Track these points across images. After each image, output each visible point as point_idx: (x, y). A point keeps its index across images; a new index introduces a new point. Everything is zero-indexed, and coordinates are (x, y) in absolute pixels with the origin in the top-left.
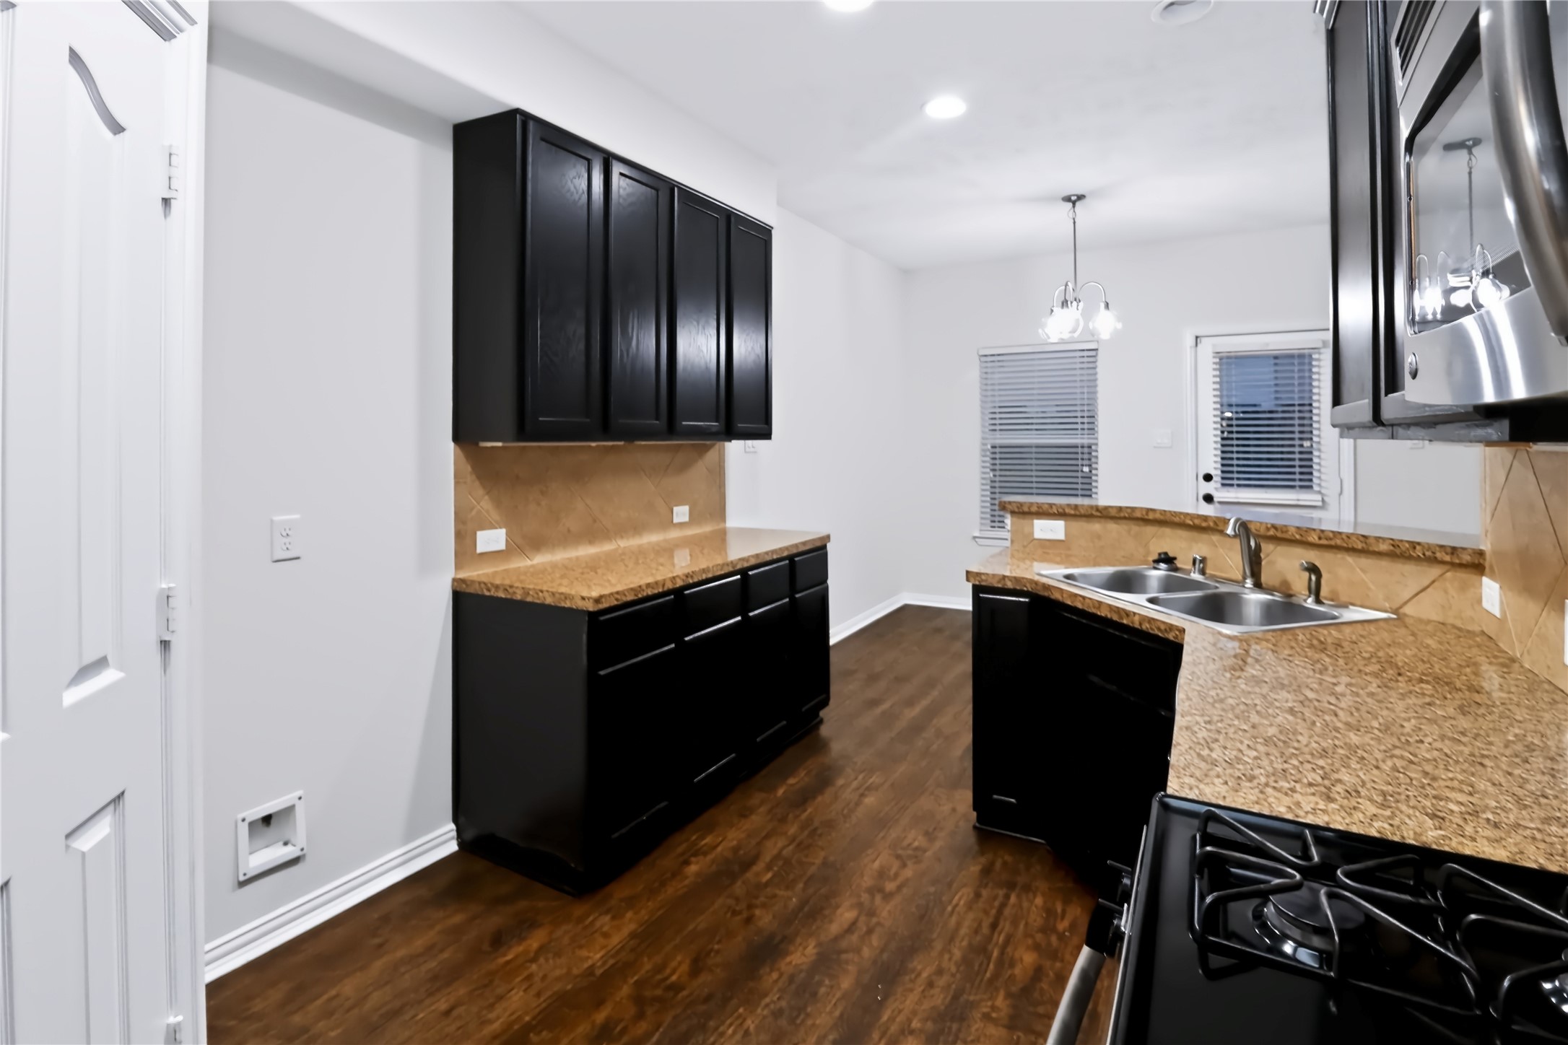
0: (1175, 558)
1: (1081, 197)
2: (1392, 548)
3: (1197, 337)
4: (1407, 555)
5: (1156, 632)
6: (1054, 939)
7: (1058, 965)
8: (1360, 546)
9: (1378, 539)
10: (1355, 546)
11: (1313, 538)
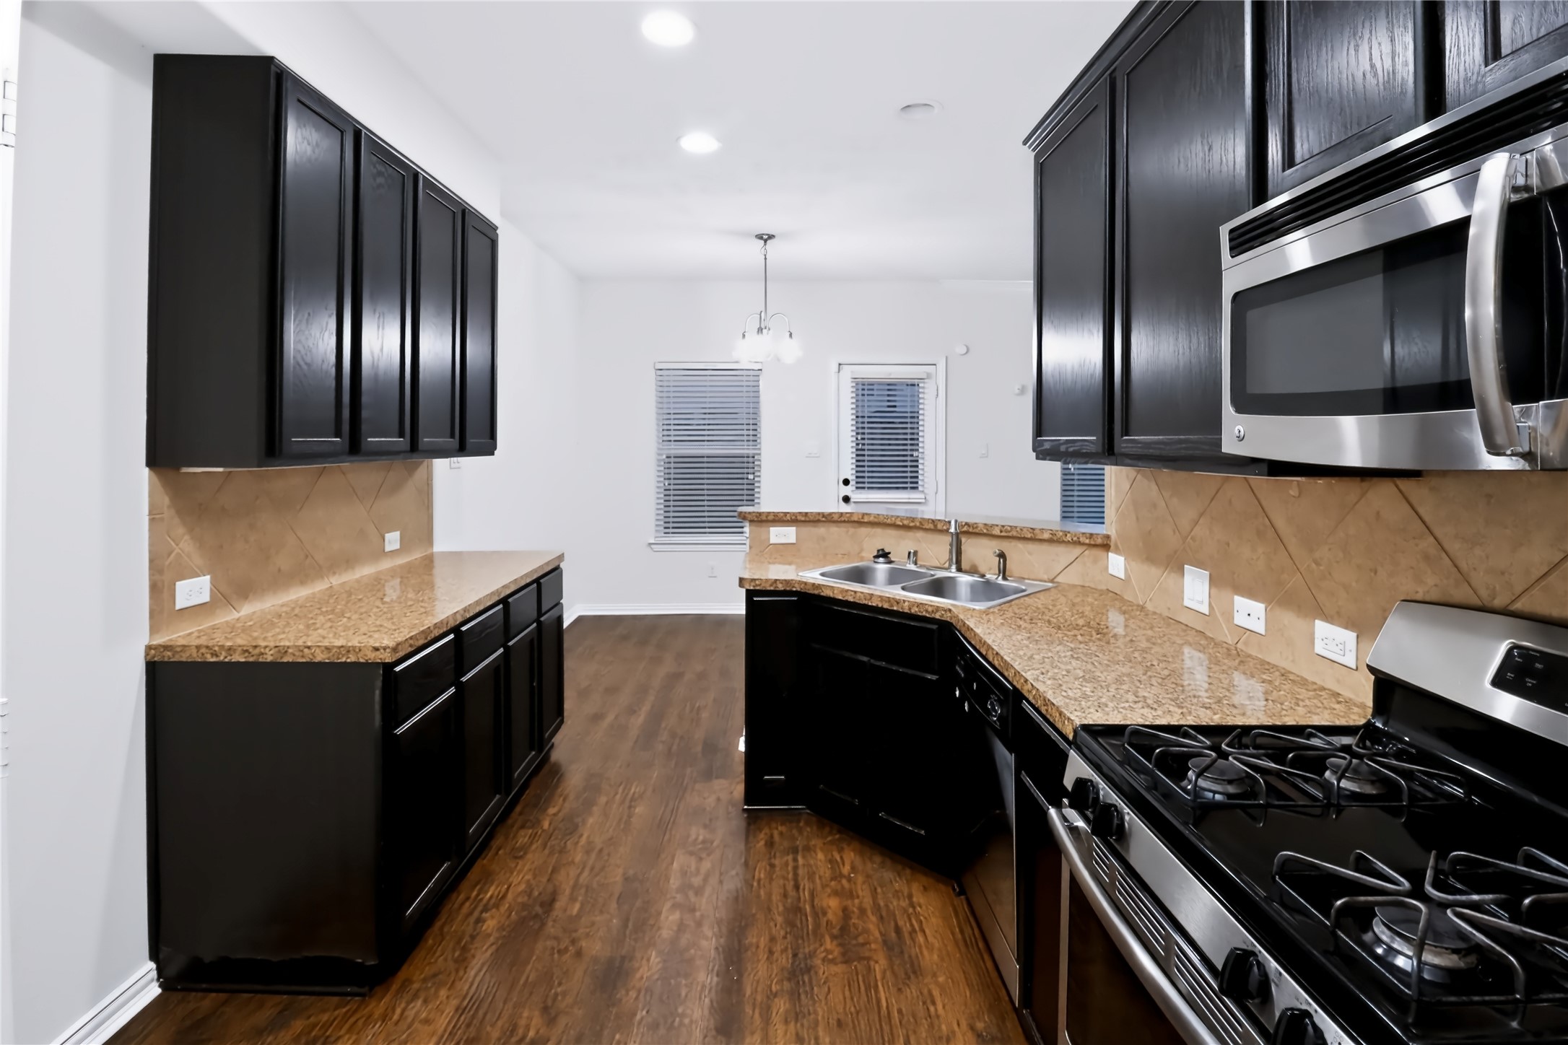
0: (889, 553)
1: (771, 237)
2: (1051, 536)
3: (840, 364)
4: (1061, 540)
5: (924, 614)
6: (844, 882)
7: (856, 901)
8: (1029, 536)
9: (1042, 530)
10: (1026, 536)
11: (996, 531)
